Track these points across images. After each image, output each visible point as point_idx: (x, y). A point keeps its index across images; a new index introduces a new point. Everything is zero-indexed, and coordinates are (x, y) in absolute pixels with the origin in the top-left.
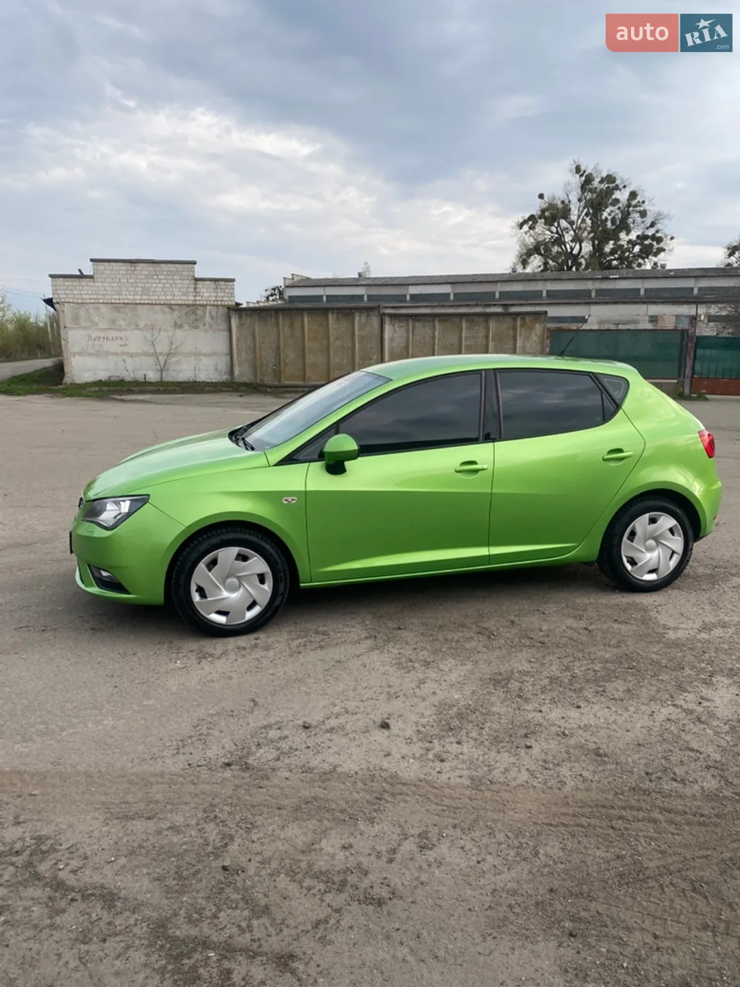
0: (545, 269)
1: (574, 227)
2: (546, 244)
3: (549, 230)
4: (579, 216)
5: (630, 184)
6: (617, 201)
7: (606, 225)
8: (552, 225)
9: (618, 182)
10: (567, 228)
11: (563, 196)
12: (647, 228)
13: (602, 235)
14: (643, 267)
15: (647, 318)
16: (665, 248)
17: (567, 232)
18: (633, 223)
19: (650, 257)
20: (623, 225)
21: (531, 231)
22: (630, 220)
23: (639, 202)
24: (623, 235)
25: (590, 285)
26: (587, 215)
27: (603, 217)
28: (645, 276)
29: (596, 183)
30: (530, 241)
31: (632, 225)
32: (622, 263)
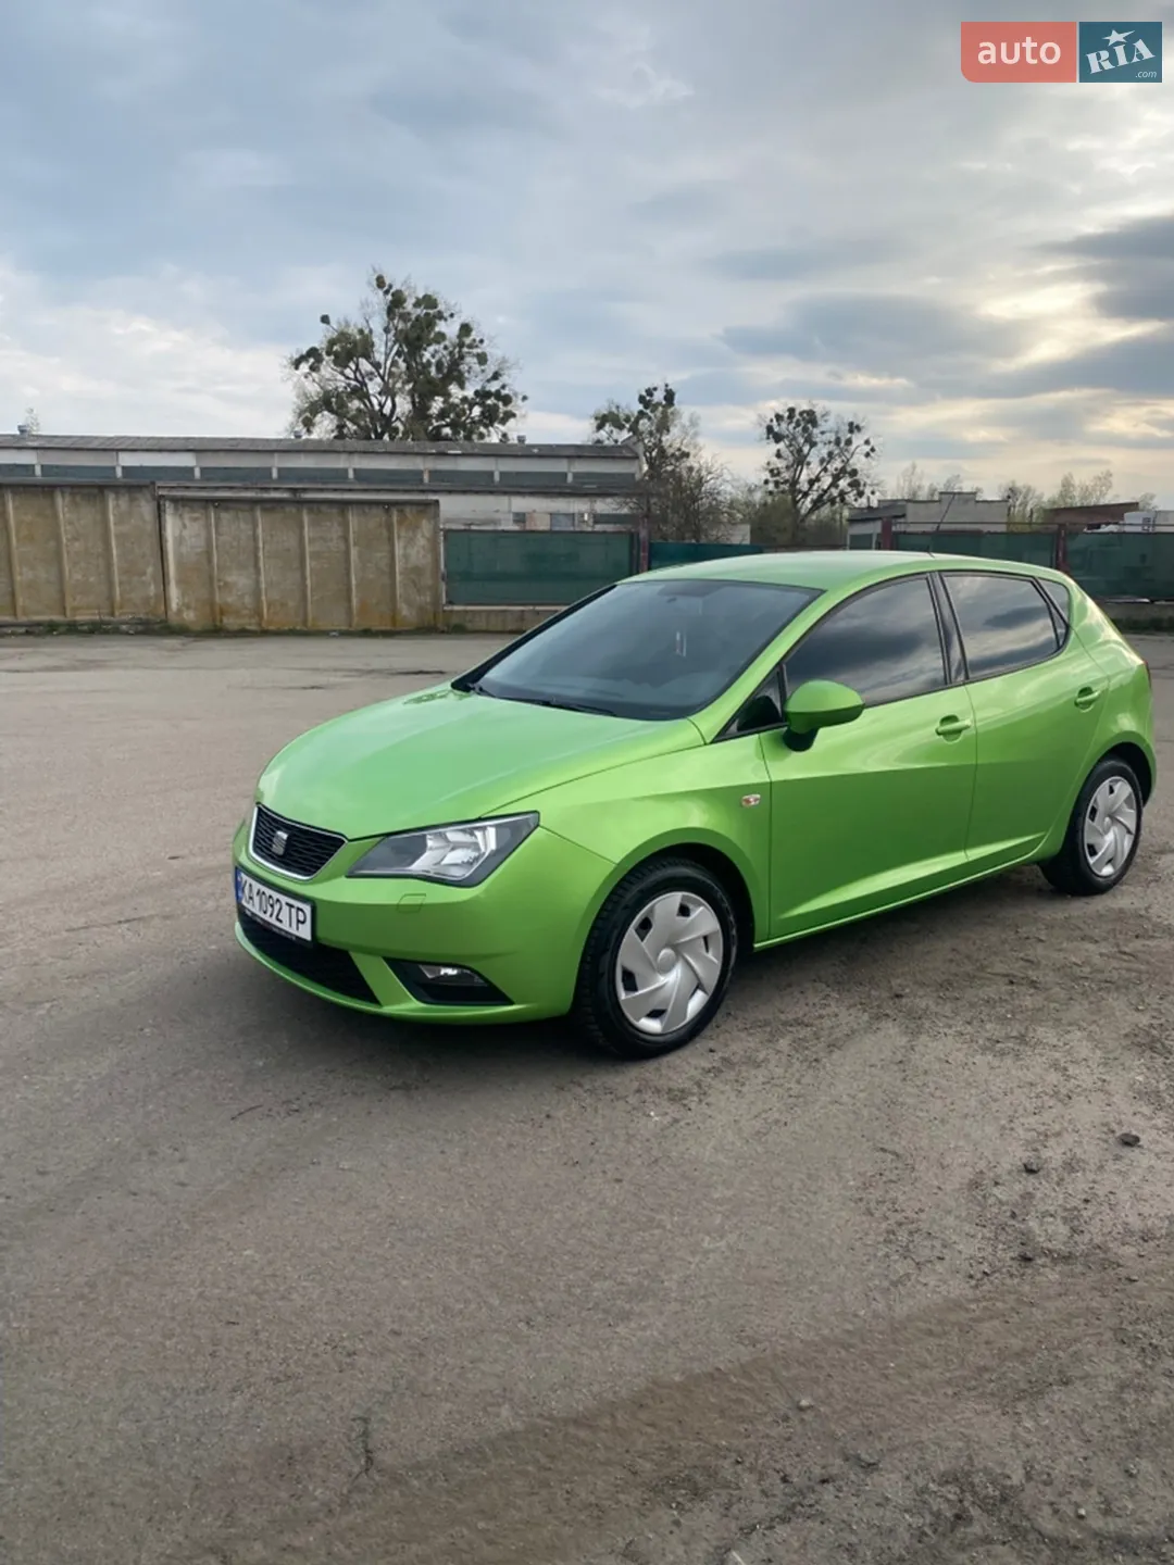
0: (340, 436)
1: (381, 371)
2: (338, 396)
3: (342, 373)
4: (387, 355)
5: (460, 311)
6: (441, 337)
7: (430, 373)
8: (346, 366)
9: (441, 307)
10: (372, 373)
11: (361, 324)
12: (488, 381)
13: (426, 387)
14: (487, 440)
15: (511, 517)
16: (516, 412)
17: (371, 380)
18: (469, 372)
19: (496, 425)
20: (454, 374)
21: (314, 374)
22: (464, 368)
23: (474, 340)
24: (453, 389)
25: (418, 464)
26: (399, 354)
27: (424, 360)
28: (503, 451)
29: (409, 305)
30: (313, 389)
31: (466, 375)
32: (456, 433)
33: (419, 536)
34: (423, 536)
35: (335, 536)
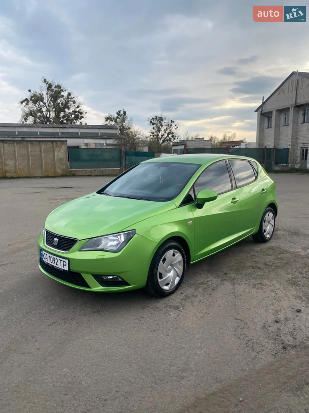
0: (35, 123)
1: (46, 105)
2: (34, 112)
3: (35, 106)
4: (48, 101)
5: (68, 89)
6: (63, 96)
7: (60, 106)
8: (36, 104)
9: (62, 88)
10: (43, 106)
11: (40, 92)
12: (76, 108)
13: (59, 110)
14: (76, 124)
15: (84, 144)
16: (84, 116)
17: (43, 107)
18: (71, 106)
19: (78, 120)
20: (66, 106)
21: (27, 106)
22: (69, 104)
23: (72, 97)
24: (66, 110)
25: (58, 130)
26: (51, 100)
27: (58, 102)
28: (81, 127)
29: (53, 87)
30: (27, 110)
31: (70, 106)
32: (67, 122)
33: (62, 150)
34: (63, 150)
35: (38, 150)
